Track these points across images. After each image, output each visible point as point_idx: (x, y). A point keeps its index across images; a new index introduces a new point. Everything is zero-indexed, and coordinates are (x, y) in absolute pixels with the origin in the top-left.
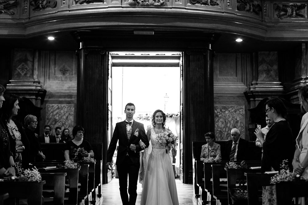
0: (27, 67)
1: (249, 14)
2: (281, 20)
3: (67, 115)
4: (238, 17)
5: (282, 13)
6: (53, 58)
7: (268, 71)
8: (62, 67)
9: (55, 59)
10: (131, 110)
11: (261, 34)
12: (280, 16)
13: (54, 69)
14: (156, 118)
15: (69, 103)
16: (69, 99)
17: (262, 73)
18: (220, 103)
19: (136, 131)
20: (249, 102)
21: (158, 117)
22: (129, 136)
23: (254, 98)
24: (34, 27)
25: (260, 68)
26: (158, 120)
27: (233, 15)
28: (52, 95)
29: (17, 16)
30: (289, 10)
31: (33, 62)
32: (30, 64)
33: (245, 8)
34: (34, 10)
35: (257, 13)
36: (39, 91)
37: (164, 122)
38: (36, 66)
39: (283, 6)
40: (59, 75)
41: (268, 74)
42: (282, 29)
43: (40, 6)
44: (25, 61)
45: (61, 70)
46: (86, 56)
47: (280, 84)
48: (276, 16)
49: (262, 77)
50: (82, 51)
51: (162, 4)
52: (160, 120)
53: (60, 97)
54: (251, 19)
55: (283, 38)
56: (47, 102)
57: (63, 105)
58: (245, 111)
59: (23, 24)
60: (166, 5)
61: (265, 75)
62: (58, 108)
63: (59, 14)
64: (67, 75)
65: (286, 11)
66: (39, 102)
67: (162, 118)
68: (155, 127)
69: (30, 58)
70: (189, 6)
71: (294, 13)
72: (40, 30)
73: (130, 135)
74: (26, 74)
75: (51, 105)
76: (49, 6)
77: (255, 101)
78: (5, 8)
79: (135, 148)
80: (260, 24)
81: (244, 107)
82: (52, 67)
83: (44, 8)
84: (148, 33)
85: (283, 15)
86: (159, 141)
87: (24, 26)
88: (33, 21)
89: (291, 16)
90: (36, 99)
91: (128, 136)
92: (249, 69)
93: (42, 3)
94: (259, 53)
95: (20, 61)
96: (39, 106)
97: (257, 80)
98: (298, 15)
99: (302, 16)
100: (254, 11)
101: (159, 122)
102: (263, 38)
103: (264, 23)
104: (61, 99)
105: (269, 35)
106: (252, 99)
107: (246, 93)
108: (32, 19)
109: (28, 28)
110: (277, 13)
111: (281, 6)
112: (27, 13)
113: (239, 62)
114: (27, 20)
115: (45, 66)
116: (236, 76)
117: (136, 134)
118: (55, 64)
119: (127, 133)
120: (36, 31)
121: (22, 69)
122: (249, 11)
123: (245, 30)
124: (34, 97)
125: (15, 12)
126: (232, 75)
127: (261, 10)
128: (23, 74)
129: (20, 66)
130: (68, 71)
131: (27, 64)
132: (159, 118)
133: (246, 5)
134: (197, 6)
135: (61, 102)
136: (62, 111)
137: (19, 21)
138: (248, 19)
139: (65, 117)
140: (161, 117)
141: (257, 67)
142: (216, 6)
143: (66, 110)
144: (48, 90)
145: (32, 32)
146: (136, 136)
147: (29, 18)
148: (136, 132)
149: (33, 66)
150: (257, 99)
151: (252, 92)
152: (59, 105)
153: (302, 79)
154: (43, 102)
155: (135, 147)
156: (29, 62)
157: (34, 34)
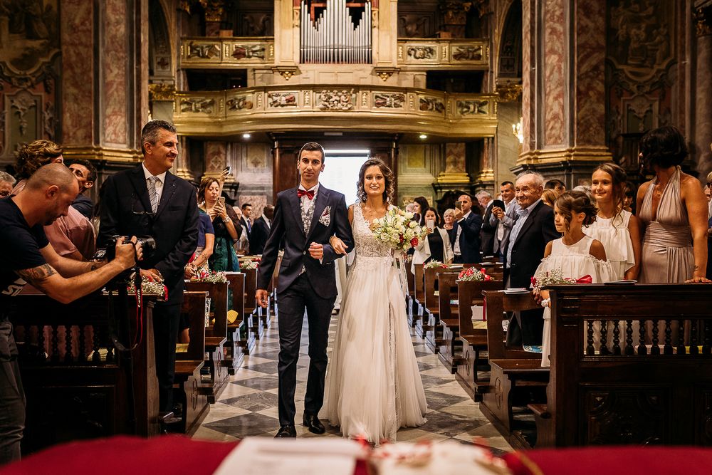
0: (220, 160)
1: (431, 113)
2: (463, 117)
3: (259, 206)
4: (422, 117)
5: (465, 110)
6: (244, 150)
7: (455, 163)
8: (253, 159)
9: (247, 151)
10: (310, 162)
11: (444, 131)
12: (462, 113)
13: (247, 162)
14: (367, 181)
15: (262, 194)
16: (262, 191)
17: (450, 165)
18: (408, 194)
19: (324, 213)
20: (436, 193)
21: (370, 177)
22: (307, 225)
23: (441, 190)
24: (231, 126)
25: (448, 160)
26: (372, 185)
27: (416, 116)
28: (245, 187)
29: (214, 115)
30: (472, 107)
31: (226, 155)
32: (223, 157)
33: (427, 107)
34: (230, 109)
35: (440, 112)
36: (234, 183)
37: (386, 189)
38: (229, 158)
39: (466, 102)
40: (251, 167)
41: (455, 166)
42: (464, 125)
43: (237, 106)
44: (219, 153)
45: (252, 162)
46: (280, 155)
47: (467, 176)
48: (459, 113)
49: (450, 168)
50: (277, 150)
51: (350, 109)
52: (377, 185)
53: (253, 189)
54: (434, 119)
55: (465, 134)
56: (240, 193)
57: (255, 197)
58: (433, 202)
59: (219, 122)
60: (354, 109)
61: (452, 167)
62: (251, 200)
63: (255, 116)
64: (259, 167)
65: (469, 108)
66: (233, 194)
67: (382, 181)
68: (364, 202)
69: (223, 151)
70: (375, 109)
71: (476, 109)
72: (237, 129)
73: (310, 222)
74: (219, 167)
75: (244, 197)
76: (246, 107)
77: (441, 192)
78: (202, 107)
79: (321, 251)
80: (443, 122)
81: (432, 198)
82: (244, 159)
83: (240, 108)
84: (338, 134)
85: (466, 112)
86: (379, 237)
87: (220, 124)
88: (229, 121)
89: (473, 112)
90: (230, 191)
91: (305, 226)
92: (437, 160)
93: (238, 103)
94: (447, 144)
95: (214, 154)
96: (233, 198)
97: (444, 172)
98: (480, 111)
99: (484, 113)
100: (437, 109)
101: (374, 190)
102: (447, 134)
103: (446, 120)
104: (253, 191)
105: (451, 131)
106: (439, 190)
107: (433, 184)
108: (228, 119)
109: (225, 127)
110: (460, 109)
111: (464, 103)
112: (224, 112)
113: (428, 153)
114: (224, 119)
115: (237, 158)
116: (425, 167)
117: (325, 219)
118: (247, 156)
119: (303, 216)
120: (233, 130)
121: (216, 162)
122: (431, 110)
123: (427, 129)
124: (229, 190)
125: (212, 110)
126: (420, 166)
127: (444, 108)
128: (216, 167)
129: (213, 159)
130: (260, 163)
131: (220, 157)
132: (374, 181)
133: (429, 104)
134: (381, 109)
135: (253, 194)
136: (255, 203)
137: (216, 120)
138: (430, 118)
139: (258, 209)
140: (379, 177)
141: (445, 159)
142: (400, 108)
143: (258, 201)
144: (240, 182)
145: (229, 130)
146: (325, 223)
147: (226, 117)
148: (324, 215)
149: (226, 158)
150: (443, 190)
151: (438, 184)
152: (252, 197)
153: (483, 173)
154: (236, 193)
155: (322, 249)
156: (221, 155)
157: (231, 132)
